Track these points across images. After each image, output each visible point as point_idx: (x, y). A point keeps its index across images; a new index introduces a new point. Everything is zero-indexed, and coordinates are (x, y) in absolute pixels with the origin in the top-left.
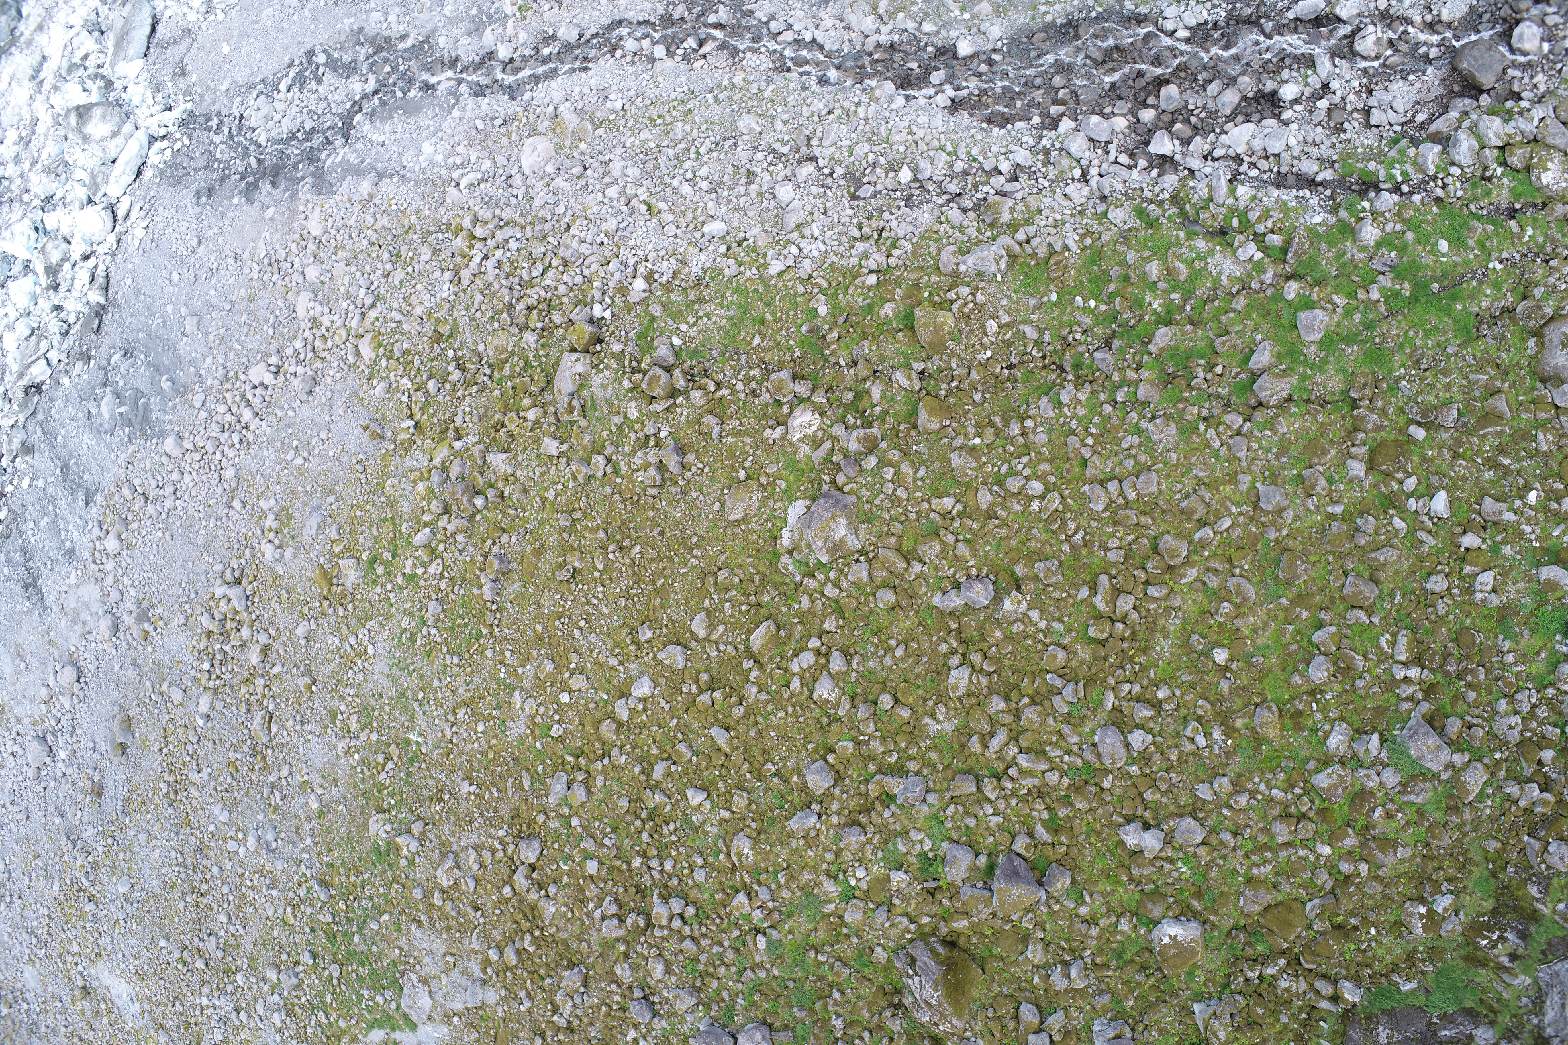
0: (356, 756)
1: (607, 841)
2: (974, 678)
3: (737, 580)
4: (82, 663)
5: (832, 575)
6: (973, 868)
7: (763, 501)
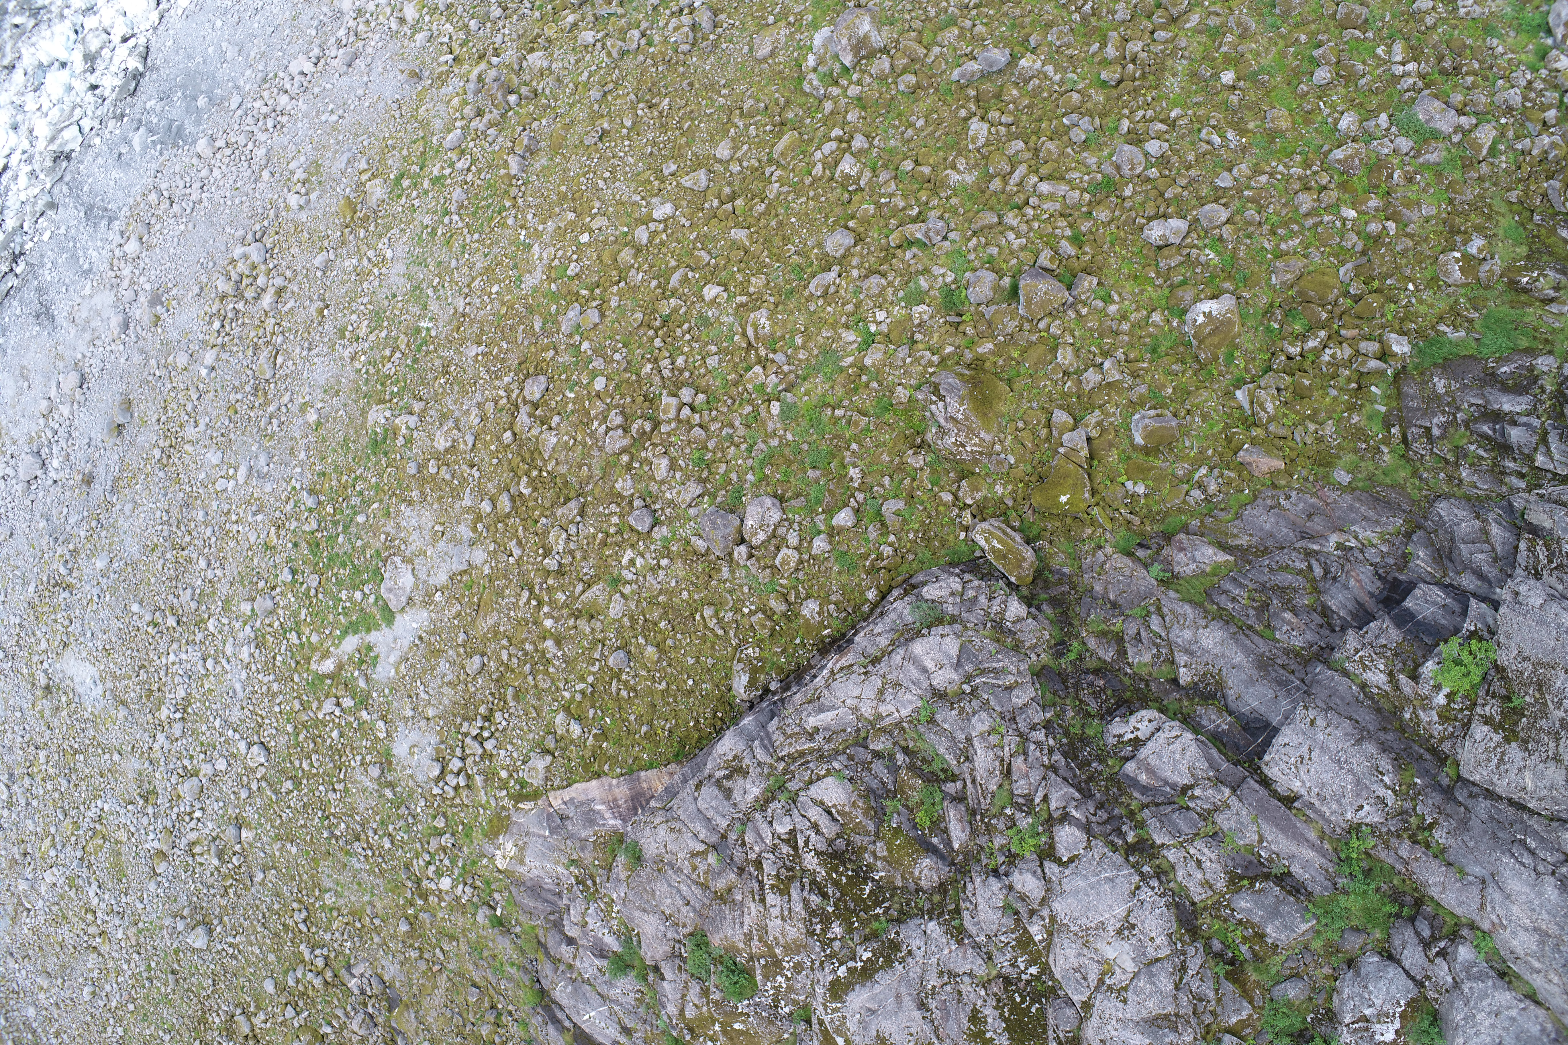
0: (363, 358)
1: (617, 356)
2: (993, 130)
3: (762, 105)
4: (87, 370)
5: (855, 77)
6: (996, 288)
7: (791, 36)
